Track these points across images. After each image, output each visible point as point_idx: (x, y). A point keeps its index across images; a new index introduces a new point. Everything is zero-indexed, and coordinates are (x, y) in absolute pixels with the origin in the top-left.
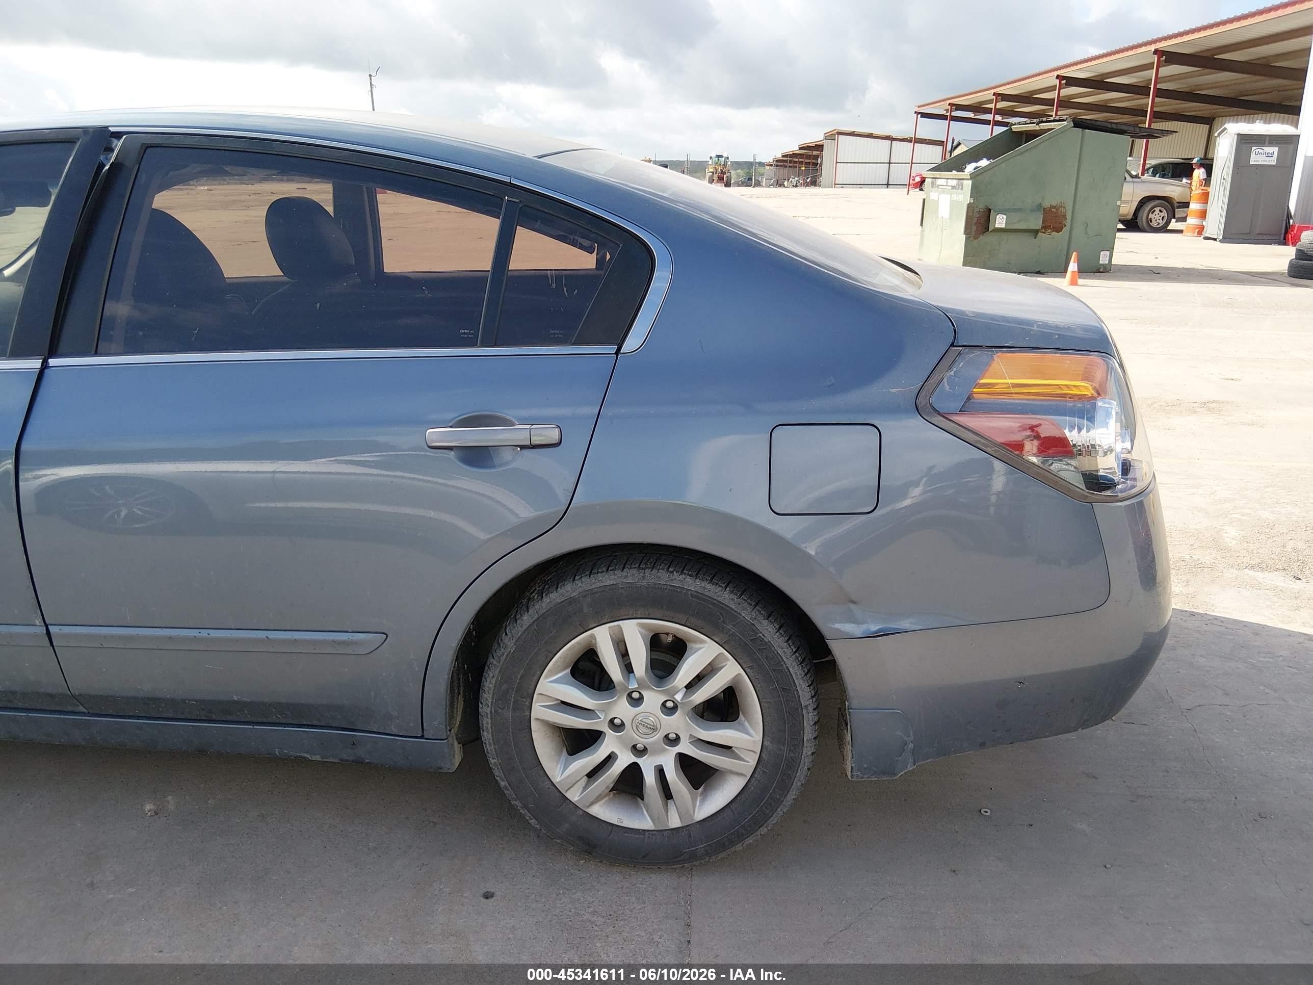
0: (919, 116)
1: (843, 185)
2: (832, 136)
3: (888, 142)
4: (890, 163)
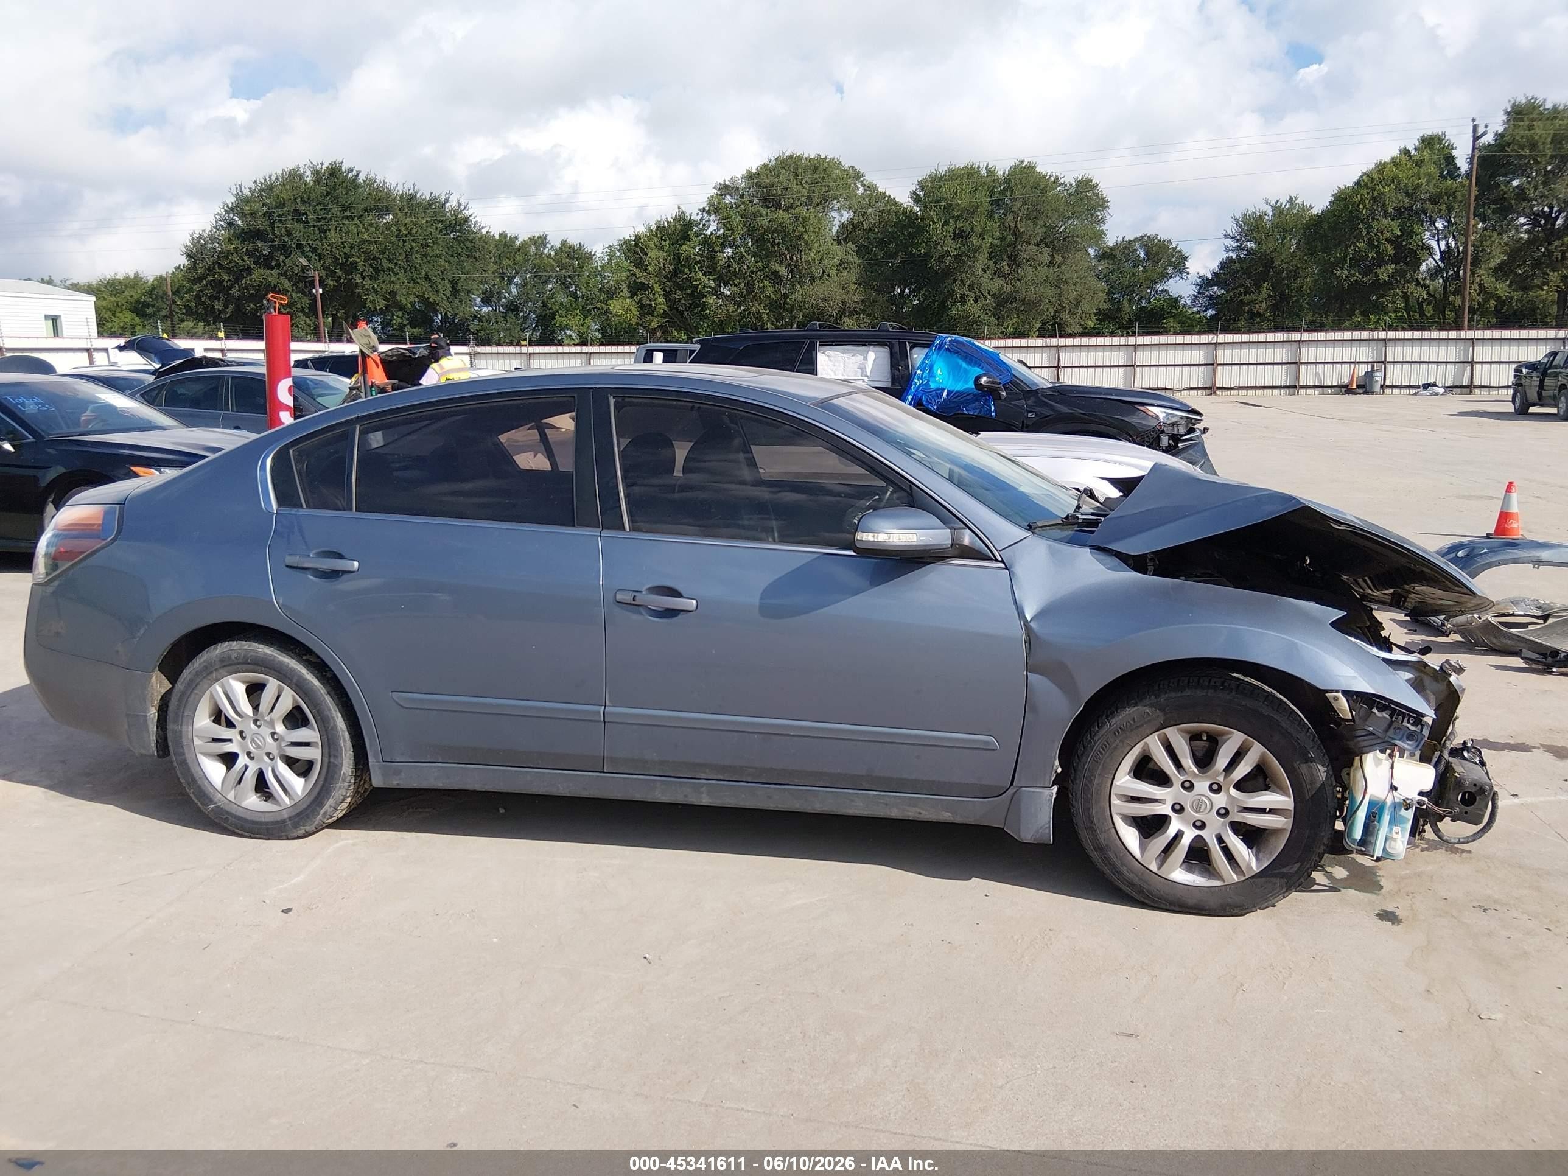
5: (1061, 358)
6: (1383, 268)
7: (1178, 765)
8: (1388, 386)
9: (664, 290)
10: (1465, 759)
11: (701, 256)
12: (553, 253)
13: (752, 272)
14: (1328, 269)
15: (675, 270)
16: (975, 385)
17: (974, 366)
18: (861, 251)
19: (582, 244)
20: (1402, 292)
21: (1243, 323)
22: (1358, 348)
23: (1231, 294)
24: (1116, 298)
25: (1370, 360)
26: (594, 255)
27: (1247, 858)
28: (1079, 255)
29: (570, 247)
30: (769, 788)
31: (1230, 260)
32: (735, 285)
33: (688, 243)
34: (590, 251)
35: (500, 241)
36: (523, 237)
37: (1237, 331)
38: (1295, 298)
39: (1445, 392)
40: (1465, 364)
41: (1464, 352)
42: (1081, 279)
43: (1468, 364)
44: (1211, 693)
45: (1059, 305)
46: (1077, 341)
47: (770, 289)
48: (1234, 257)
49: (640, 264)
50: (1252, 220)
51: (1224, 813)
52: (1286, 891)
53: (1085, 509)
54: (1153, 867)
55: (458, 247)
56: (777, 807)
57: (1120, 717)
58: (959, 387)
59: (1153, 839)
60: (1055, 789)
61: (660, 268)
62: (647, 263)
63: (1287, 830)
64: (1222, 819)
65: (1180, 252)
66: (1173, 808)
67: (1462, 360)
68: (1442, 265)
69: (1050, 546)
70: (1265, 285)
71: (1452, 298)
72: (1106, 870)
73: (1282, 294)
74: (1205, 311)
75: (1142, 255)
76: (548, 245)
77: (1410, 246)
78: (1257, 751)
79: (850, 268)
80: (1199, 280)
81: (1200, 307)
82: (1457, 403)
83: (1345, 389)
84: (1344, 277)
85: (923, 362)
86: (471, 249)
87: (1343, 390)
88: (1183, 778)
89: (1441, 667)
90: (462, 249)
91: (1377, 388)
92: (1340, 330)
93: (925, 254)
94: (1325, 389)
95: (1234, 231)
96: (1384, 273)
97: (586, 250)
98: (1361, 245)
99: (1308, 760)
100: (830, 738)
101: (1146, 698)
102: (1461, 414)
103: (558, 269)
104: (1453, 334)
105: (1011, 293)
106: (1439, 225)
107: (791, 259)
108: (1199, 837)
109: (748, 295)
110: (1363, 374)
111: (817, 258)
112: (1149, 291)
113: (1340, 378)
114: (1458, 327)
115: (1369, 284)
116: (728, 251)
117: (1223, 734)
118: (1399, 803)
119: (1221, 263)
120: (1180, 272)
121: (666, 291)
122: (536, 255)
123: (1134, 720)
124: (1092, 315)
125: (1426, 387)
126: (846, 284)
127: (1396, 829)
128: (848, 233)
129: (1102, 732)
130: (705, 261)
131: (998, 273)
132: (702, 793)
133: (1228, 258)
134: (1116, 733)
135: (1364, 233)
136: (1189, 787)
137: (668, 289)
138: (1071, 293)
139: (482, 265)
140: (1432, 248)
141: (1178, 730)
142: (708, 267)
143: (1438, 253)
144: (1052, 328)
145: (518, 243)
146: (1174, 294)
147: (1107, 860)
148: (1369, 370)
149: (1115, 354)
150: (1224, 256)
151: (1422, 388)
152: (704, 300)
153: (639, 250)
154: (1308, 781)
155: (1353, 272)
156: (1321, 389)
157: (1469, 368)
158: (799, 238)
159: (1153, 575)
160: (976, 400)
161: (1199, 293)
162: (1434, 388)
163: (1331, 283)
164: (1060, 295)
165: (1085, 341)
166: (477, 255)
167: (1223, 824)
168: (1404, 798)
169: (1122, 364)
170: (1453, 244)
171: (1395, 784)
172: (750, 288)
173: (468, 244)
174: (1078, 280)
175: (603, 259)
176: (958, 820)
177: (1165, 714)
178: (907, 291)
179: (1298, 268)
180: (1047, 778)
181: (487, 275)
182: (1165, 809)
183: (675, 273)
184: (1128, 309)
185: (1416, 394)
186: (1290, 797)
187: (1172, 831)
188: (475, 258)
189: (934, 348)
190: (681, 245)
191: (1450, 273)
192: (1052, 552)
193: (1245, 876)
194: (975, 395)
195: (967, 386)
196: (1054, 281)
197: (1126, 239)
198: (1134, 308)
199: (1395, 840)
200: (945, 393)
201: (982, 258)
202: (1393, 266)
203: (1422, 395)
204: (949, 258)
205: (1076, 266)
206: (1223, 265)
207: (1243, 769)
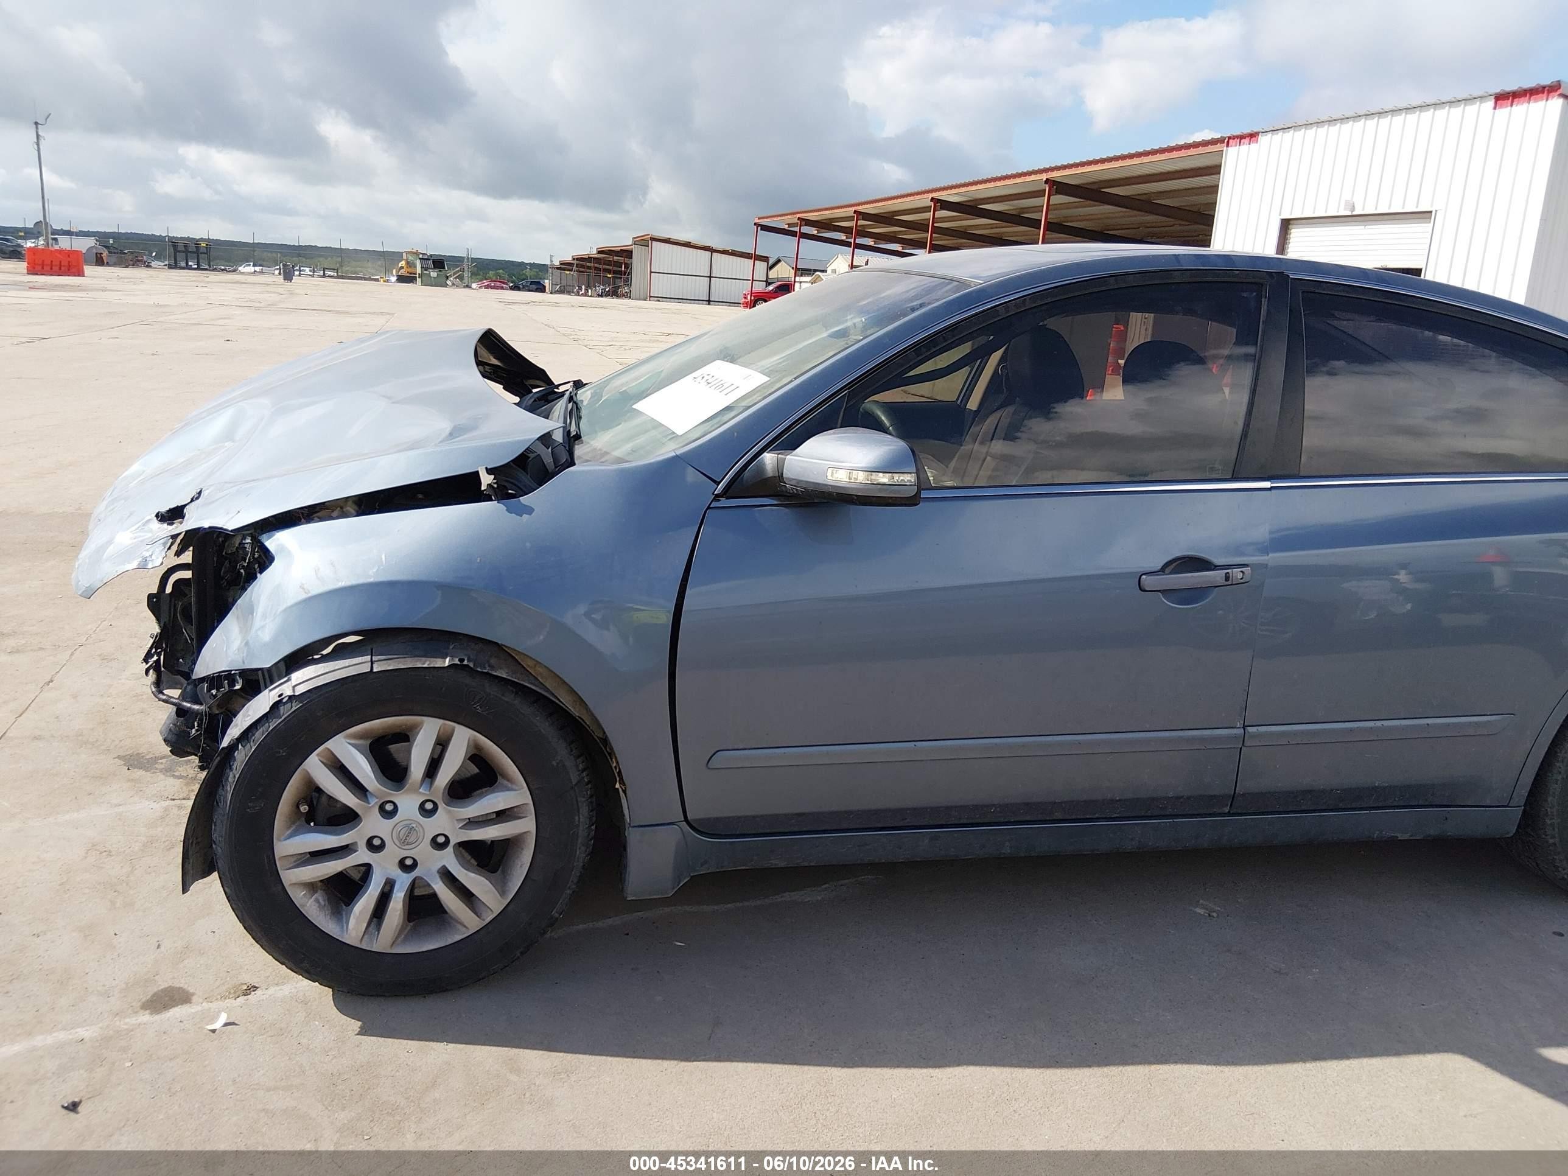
0: (759, 228)
1: (659, 299)
2: (645, 242)
3: (708, 254)
4: (710, 277)
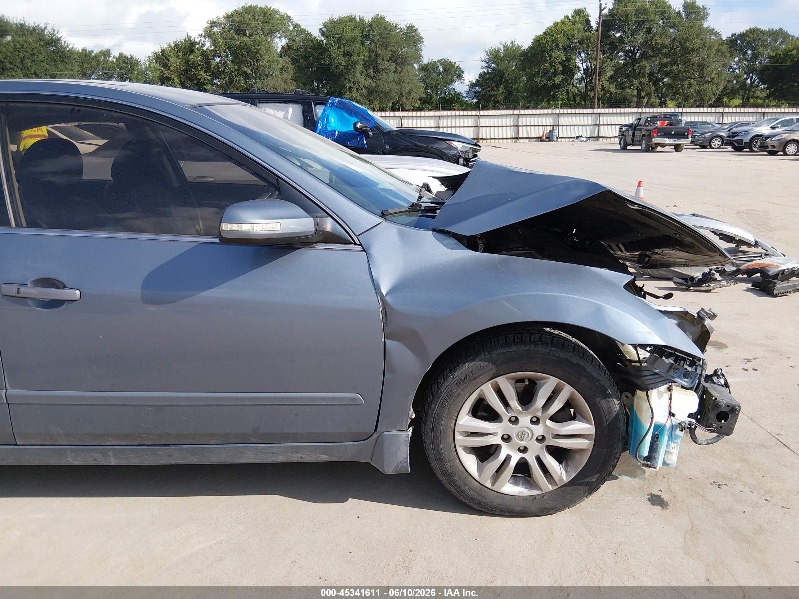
5: (403, 123)
6: (557, 77)
7: (506, 404)
8: (560, 138)
9: (180, 81)
10: (714, 383)
11: (202, 61)
12: (114, 60)
13: (232, 71)
14: (531, 78)
15: (186, 69)
16: (354, 128)
17: (353, 117)
18: (294, 61)
19: (132, 55)
20: (566, 89)
21: (491, 106)
22: (546, 118)
23: (485, 91)
24: (429, 92)
25: (552, 124)
26: (140, 61)
27: (559, 473)
28: (409, 67)
29: (125, 57)
30: (168, 449)
31: (484, 73)
32: (223, 79)
33: (193, 54)
34: (137, 59)
35: (82, 53)
36: (96, 51)
37: (488, 109)
38: (515, 94)
39: (587, 140)
40: (596, 126)
41: (595, 120)
42: (411, 80)
43: (597, 126)
44: (532, 347)
45: (401, 94)
46: (411, 113)
47: (243, 81)
48: (486, 72)
49: (165, 66)
50: (494, 52)
51: (541, 439)
52: (588, 494)
53: (425, 199)
54: (488, 484)
55: (54, 56)
56: (178, 462)
57: (461, 371)
58: (345, 129)
59: (488, 463)
60: (411, 429)
61: (177, 68)
62: (169, 65)
63: (589, 449)
64: (541, 444)
65: (460, 69)
66: (503, 438)
67: (594, 124)
68: (584, 76)
69: (399, 230)
70: (501, 87)
71: (589, 93)
72: (452, 489)
73: (509, 91)
74: (473, 100)
75: (441, 70)
76: (111, 55)
77: (570, 66)
78: (567, 391)
79: (288, 71)
80: (469, 83)
81: (470, 97)
82: (592, 145)
83: (540, 139)
84: (539, 82)
85: (322, 114)
86: (63, 57)
87: (539, 139)
88: (510, 415)
89: (698, 313)
90: (57, 57)
91: (555, 139)
92: (537, 109)
93: (329, 63)
94: (531, 139)
95: (485, 58)
96: (558, 79)
97: (135, 59)
98: (547, 65)
99: (607, 396)
100: (218, 405)
101: (481, 354)
102: (596, 150)
103: (118, 70)
104: (590, 111)
105: (375, 87)
106: (583, 55)
107: (254, 64)
108: (523, 458)
109: (230, 85)
110: (549, 131)
111: (268, 64)
112: (445, 89)
113: (538, 133)
114: (593, 107)
115: (551, 85)
116: (217, 60)
117: (541, 379)
118: (675, 425)
119: (479, 75)
120: (460, 79)
121: (182, 82)
122: (104, 61)
123: (472, 372)
124: (418, 100)
125: (578, 137)
126: (286, 80)
127: (673, 445)
128: (286, 50)
129: (446, 384)
130: (204, 65)
131: (368, 76)
132: (110, 456)
133: (483, 72)
134: (458, 384)
135: (548, 59)
136: (515, 421)
137: (182, 81)
138: (406, 88)
139: (70, 67)
140: (580, 67)
141: (507, 378)
142: (206, 68)
143: (582, 70)
144: (397, 107)
145: (93, 54)
146: (458, 91)
147: (453, 483)
148: (551, 129)
149: (430, 121)
150: (481, 71)
151: (576, 138)
152: (205, 87)
153: (164, 58)
154: (606, 412)
155: (543, 79)
156: (529, 139)
157: (597, 128)
158: (257, 52)
159: (483, 252)
160: (355, 138)
161: (469, 90)
162: (582, 138)
163: (533, 85)
164: (401, 88)
165: (415, 113)
166: (67, 61)
167: (541, 448)
168: (679, 422)
169: (434, 126)
170: (589, 64)
171: (673, 411)
172: (231, 81)
173: (61, 54)
174: (410, 81)
175: (146, 64)
176: (334, 459)
177: (497, 367)
178: (321, 85)
179: (516, 78)
180: (404, 423)
181: (74, 72)
182: (496, 440)
183: (186, 71)
184: (436, 98)
185: (573, 141)
186: (592, 425)
187: (502, 457)
188: (66, 62)
189: (328, 106)
190: (189, 55)
191: (588, 80)
192: (402, 235)
193: (557, 486)
194: (354, 134)
195: (348, 129)
196: (397, 81)
197: (433, 61)
198: (438, 98)
199: (671, 453)
200: (337, 133)
201: (359, 68)
202: (562, 76)
203: (575, 142)
204: (342, 67)
205: (409, 73)
206: (481, 76)
207: (557, 406)
